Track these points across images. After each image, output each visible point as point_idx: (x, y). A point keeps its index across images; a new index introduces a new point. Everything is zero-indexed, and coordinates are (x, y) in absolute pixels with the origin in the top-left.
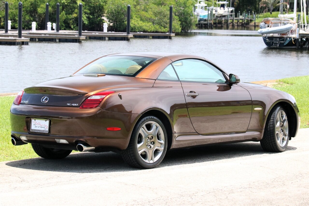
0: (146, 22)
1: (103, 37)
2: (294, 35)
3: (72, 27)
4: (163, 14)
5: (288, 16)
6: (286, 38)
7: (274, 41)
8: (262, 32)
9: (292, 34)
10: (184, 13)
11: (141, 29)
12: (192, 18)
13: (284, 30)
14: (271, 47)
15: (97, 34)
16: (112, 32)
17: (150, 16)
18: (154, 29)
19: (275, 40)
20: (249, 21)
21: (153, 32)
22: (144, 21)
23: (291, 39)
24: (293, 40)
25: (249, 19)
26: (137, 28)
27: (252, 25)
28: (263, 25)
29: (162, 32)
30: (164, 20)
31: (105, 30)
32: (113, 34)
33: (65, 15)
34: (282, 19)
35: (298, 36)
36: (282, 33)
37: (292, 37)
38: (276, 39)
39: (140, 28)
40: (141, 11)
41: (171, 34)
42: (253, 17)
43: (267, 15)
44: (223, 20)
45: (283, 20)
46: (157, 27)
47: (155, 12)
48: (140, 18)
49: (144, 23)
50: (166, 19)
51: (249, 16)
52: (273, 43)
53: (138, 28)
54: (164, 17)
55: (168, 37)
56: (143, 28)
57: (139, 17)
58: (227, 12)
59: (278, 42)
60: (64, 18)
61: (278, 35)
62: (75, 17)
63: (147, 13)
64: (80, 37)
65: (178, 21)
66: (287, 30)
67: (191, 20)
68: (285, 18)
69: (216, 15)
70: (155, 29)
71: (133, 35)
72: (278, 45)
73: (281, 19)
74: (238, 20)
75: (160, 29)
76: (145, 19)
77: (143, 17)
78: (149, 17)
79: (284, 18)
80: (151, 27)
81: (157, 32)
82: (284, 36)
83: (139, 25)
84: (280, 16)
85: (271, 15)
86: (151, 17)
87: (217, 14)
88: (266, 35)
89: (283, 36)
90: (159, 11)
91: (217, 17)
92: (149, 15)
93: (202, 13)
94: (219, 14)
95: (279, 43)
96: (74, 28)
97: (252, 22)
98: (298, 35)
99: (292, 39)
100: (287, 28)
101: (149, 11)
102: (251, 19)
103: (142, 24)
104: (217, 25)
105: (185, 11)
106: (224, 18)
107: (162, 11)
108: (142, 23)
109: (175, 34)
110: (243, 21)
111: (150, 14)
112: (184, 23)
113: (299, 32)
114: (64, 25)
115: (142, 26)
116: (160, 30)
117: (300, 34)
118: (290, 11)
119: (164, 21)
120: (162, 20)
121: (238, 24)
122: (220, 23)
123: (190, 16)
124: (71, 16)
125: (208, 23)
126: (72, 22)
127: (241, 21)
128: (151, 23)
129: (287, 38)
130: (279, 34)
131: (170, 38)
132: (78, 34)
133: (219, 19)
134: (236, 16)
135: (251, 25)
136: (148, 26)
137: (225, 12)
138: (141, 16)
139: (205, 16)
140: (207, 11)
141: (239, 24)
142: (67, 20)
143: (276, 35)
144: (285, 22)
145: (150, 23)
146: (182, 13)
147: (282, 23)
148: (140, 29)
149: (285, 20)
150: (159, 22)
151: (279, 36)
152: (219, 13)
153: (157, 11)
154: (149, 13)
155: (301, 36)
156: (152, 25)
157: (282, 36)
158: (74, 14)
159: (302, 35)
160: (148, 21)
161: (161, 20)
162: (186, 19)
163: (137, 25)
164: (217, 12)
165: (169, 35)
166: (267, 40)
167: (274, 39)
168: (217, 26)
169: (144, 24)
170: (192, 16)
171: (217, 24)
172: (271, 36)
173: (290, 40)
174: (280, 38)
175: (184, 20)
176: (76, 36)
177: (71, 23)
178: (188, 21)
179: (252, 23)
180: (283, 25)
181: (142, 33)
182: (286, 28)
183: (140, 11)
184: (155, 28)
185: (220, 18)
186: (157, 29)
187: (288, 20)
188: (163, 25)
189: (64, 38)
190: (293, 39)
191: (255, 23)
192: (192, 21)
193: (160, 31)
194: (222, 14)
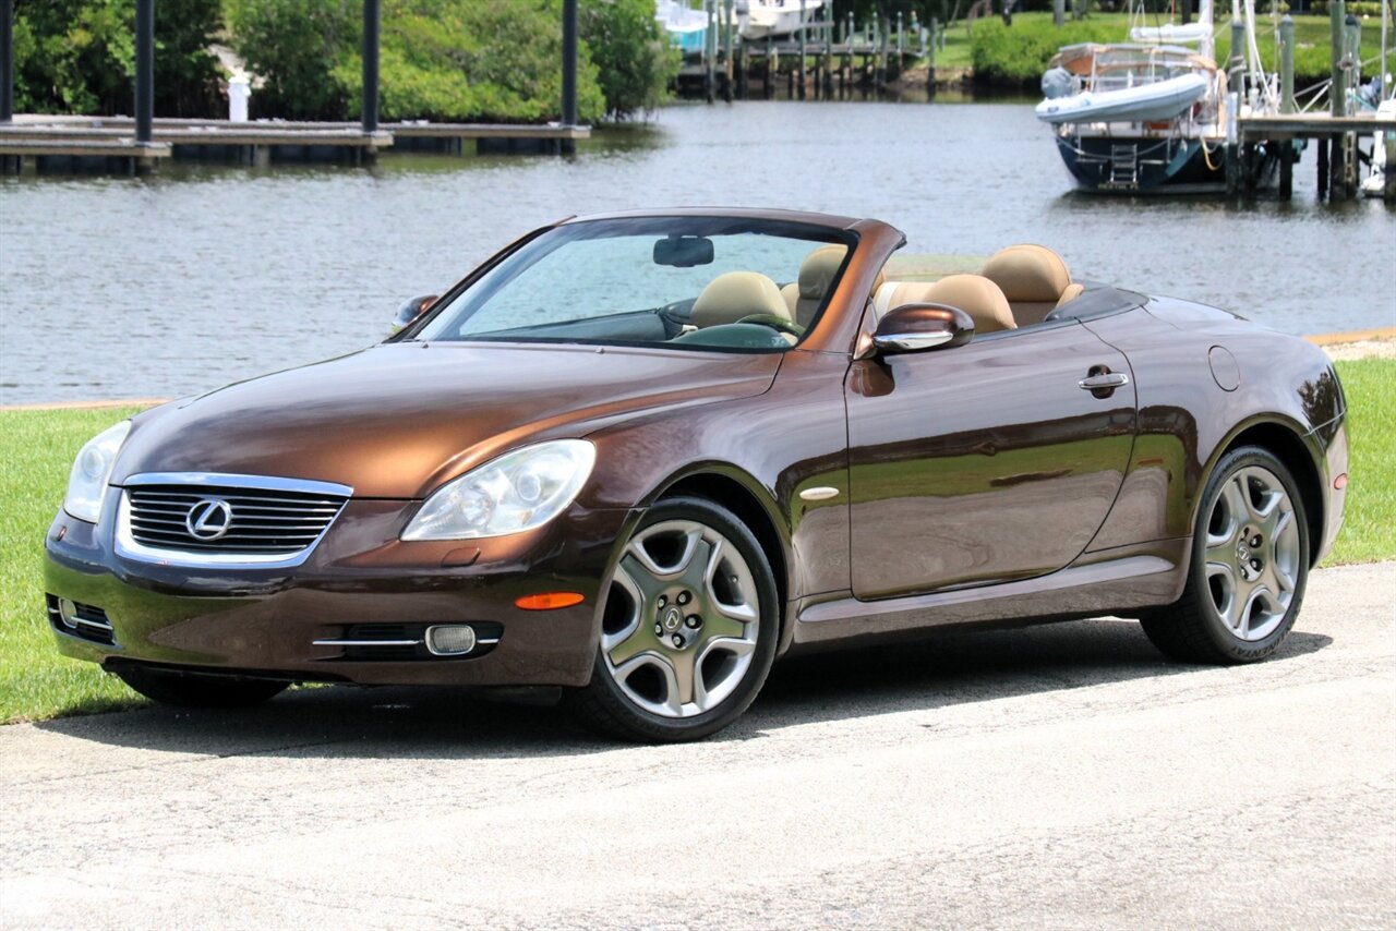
0: (432, 68)
1: (241, 147)
2: (1213, 127)
3: (68, 96)
4: (513, 29)
5: (1176, 36)
6: (1172, 141)
7: (1113, 157)
8: (1058, 113)
9: (1200, 123)
10: (616, 24)
11: (410, 102)
12: (655, 46)
13: (1166, 102)
14: (1101, 186)
15: (213, 130)
16: (271, 119)
17: (452, 40)
18: (474, 106)
19: (1119, 154)
20: (900, 63)
21: (469, 120)
22: (424, 65)
23: (1197, 147)
24: (1207, 150)
25: (899, 51)
26: (389, 101)
27: (912, 83)
28: (1058, 78)
29: (510, 121)
30: (523, 60)
31: (239, 111)
32: (278, 129)
33: (29, 36)
34: (1151, 49)
35: (1235, 134)
36: (1155, 117)
37: (1201, 137)
38: (1124, 148)
39: (405, 97)
40: (407, 13)
41: (570, 130)
42: (915, 41)
43: (989, 30)
44: (773, 57)
45: (1158, 55)
46: (489, 95)
47: (477, 17)
48: (403, 47)
49: (427, 74)
50: (532, 55)
51: (901, 35)
52: (1108, 166)
53: (397, 97)
54: (521, 42)
55: (558, 143)
56: (421, 99)
57: (398, 45)
58: (798, 17)
59: (1133, 165)
60: (25, 54)
61: (1134, 127)
62: (77, 47)
63: (436, 23)
64: (143, 146)
65: (589, 61)
66: (1178, 104)
67: (649, 58)
68: (1168, 44)
69: (741, 30)
70: (477, 105)
71: (393, 132)
72: (1135, 180)
73: (1145, 52)
74: (847, 59)
75: (502, 105)
76: (426, 55)
77: (416, 44)
78: (448, 41)
79: (1161, 44)
80: (459, 95)
81: (486, 118)
82: (1163, 133)
83: (400, 85)
84: (1141, 37)
85: (1009, 28)
86: (459, 46)
87: (746, 26)
88: (1076, 129)
89: (1157, 134)
90: (496, 16)
91: (746, 40)
92: (448, 33)
93: (676, 22)
94: (755, 27)
95: (1138, 169)
96: (76, 100)
97: (912, 65)
98: (1234, 126)
99: (1201, 149)
100: (1180, 91)
101: (446, 16)
102: (908, 52)
103: (415, 79)
104: (743, 83)
105: (621, 11)
106: (780, 48)
107: (512, 13)
108: (417, 76)
109: (590, 127)
110: (869, 59)
111: (451, 30)
112: (613, 73)
113: (1238, 114)
114: (27, 88)
115: (419, 90)
116: (502, 109)
117: (1242, 124)
118: (1096, 11)
119: (520, 61)
120: (509, 57)
121: (846, 76)
122: (760, 70)
123: (646, 36)
124: (56, 44)
125: (709, 70)
126: (66, 74)
127: (858, 62)
128: (458, 76)
129: (1178, 141)
130: (1139, 125)
131: (563, 148)
132: (132, 131)
133: (754, 51)
134: (836, 39)
135: (911, 80)
136: (448, 89)
137: (787, 14)
138: (408, 41)
139: (692, 36)
140: (706, 14)
141: (851, 78)
142: (39, 62)
143: (1121, 129)
144: (1169, 64)
145: (453, 72)
146: (605, 22)
147: (1153, 68)
148: (408, 106)
149: (1165, 55)
150: (495, 70)
151: (1139, 132)
152: (754, 20)
153: (484, 15)
154: (448, 24)
155: (1249, 133)
156: (465, 86)
157: (1153, 132)
158: (73, 34)
159: (1252, 128)
160: (440, 64)
161: (505, 61)
162: (626, 51)
163: (390, 87)
164: (744, 18)
165: (565, 135)
166: (1079, 151)
167: (1115, 148)
168: (746, 86)
169: (424, 79)
170: (655, 35)
171: (744, 75)
172: (1100, 133)
173: (1191, 154)
174: (1142, 142)
175: (613, 58)
176: (126, 142)
177: (61, 78)
178: (632, 64)
179: (917, 73)
180: (1157, 81)
181: (423, 123)
182: (1174, 93)
183: (400, 16)
184: (478, 97)
185: (757, 48)
186: (488, 102)
187: (1183, 56)
188: (516, 85)
189: (58, 152)
190: (1210, 145)
191: (932, 70)
192: (654, 61)
193: (503, 116)
194: (774, 27)
